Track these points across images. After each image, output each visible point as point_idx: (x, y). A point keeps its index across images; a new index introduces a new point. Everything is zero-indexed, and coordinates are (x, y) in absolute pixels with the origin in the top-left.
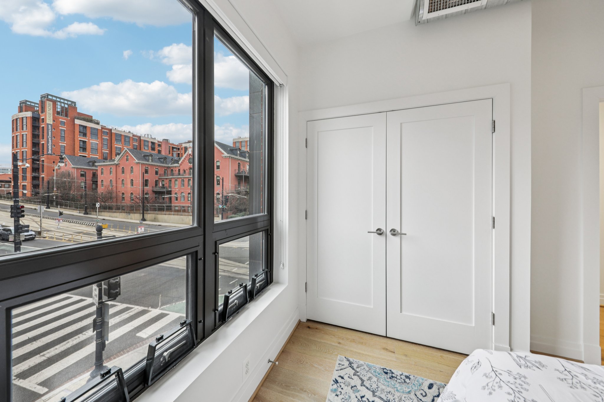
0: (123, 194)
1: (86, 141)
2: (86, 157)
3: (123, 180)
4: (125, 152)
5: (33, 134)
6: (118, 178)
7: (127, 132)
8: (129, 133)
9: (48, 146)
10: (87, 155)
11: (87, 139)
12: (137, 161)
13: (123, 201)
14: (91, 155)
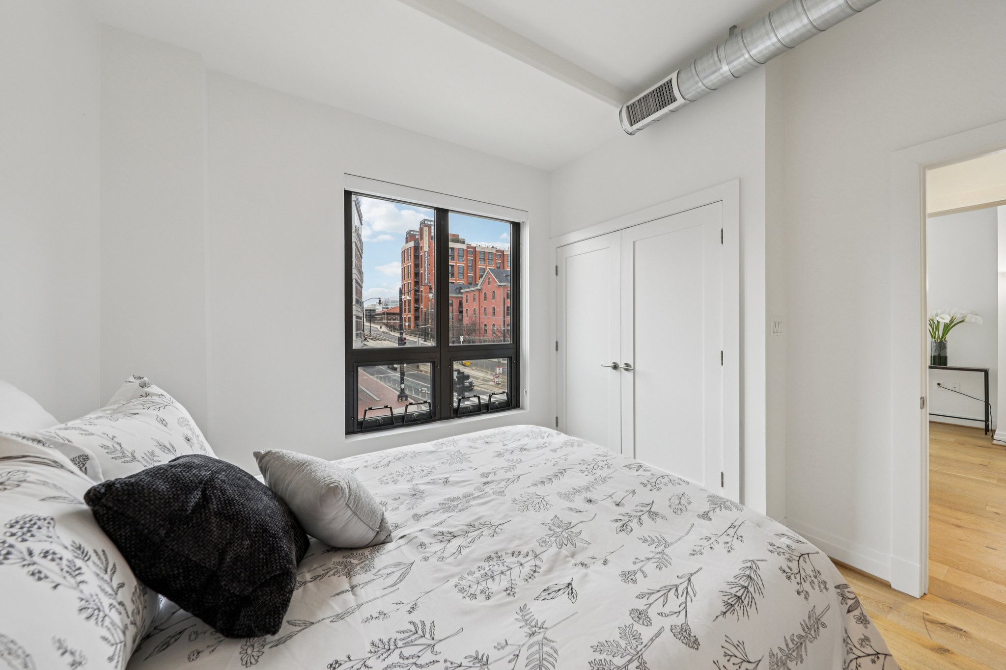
0: (485, 325)
1: (454, 265)
2: (454, 283)
3: (485, 308)
4: (487, 273)
5: (415, 264)
6: (480, 307)
7: (491, 247)
8: (493, 249)
9: (425, 275)
10: (455, 281)
11: (454, 263)
12: (498, 283)
13: (486, 335)
14: (459, 280)
